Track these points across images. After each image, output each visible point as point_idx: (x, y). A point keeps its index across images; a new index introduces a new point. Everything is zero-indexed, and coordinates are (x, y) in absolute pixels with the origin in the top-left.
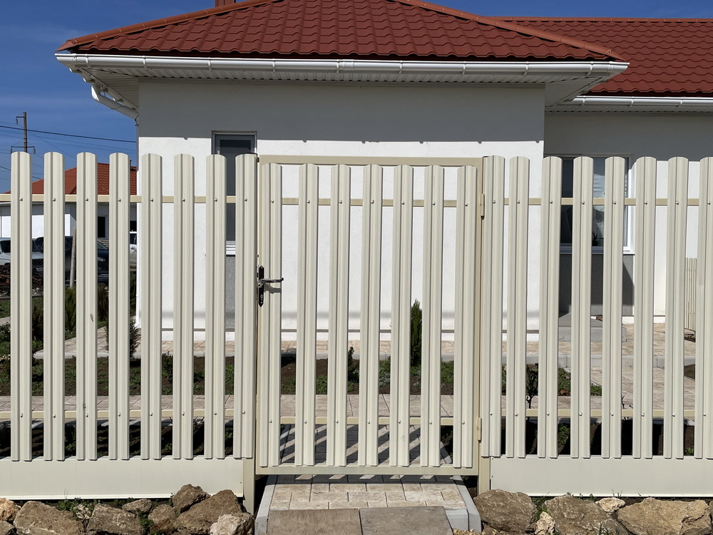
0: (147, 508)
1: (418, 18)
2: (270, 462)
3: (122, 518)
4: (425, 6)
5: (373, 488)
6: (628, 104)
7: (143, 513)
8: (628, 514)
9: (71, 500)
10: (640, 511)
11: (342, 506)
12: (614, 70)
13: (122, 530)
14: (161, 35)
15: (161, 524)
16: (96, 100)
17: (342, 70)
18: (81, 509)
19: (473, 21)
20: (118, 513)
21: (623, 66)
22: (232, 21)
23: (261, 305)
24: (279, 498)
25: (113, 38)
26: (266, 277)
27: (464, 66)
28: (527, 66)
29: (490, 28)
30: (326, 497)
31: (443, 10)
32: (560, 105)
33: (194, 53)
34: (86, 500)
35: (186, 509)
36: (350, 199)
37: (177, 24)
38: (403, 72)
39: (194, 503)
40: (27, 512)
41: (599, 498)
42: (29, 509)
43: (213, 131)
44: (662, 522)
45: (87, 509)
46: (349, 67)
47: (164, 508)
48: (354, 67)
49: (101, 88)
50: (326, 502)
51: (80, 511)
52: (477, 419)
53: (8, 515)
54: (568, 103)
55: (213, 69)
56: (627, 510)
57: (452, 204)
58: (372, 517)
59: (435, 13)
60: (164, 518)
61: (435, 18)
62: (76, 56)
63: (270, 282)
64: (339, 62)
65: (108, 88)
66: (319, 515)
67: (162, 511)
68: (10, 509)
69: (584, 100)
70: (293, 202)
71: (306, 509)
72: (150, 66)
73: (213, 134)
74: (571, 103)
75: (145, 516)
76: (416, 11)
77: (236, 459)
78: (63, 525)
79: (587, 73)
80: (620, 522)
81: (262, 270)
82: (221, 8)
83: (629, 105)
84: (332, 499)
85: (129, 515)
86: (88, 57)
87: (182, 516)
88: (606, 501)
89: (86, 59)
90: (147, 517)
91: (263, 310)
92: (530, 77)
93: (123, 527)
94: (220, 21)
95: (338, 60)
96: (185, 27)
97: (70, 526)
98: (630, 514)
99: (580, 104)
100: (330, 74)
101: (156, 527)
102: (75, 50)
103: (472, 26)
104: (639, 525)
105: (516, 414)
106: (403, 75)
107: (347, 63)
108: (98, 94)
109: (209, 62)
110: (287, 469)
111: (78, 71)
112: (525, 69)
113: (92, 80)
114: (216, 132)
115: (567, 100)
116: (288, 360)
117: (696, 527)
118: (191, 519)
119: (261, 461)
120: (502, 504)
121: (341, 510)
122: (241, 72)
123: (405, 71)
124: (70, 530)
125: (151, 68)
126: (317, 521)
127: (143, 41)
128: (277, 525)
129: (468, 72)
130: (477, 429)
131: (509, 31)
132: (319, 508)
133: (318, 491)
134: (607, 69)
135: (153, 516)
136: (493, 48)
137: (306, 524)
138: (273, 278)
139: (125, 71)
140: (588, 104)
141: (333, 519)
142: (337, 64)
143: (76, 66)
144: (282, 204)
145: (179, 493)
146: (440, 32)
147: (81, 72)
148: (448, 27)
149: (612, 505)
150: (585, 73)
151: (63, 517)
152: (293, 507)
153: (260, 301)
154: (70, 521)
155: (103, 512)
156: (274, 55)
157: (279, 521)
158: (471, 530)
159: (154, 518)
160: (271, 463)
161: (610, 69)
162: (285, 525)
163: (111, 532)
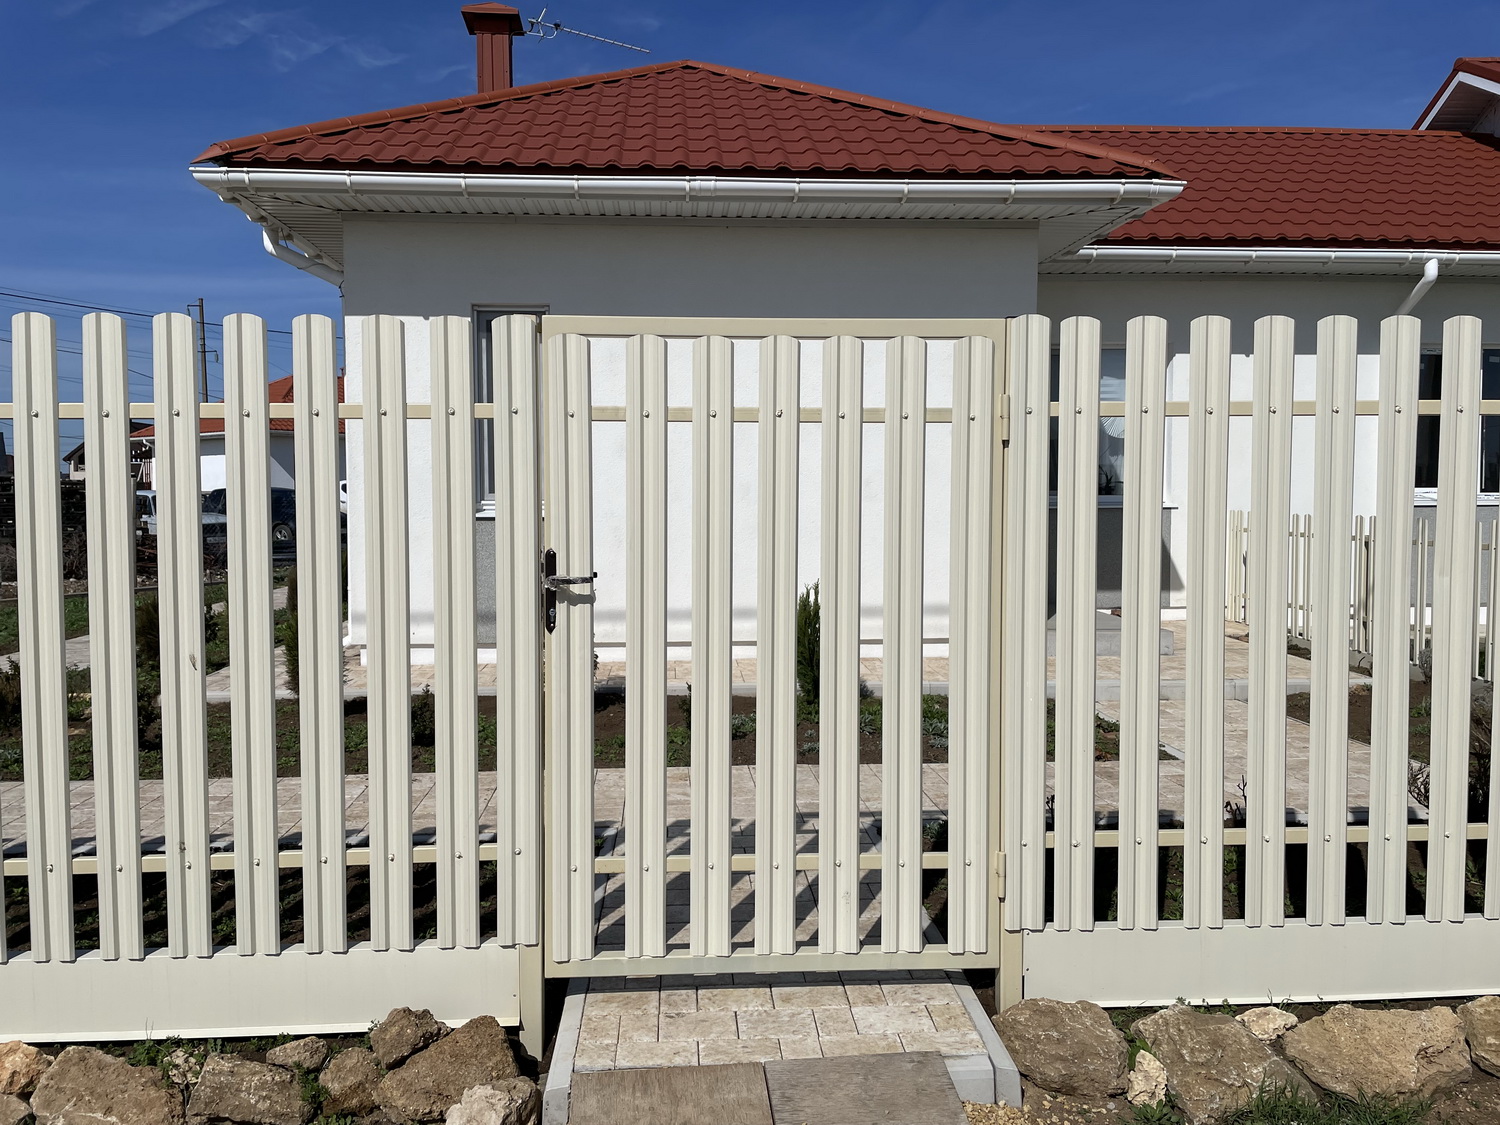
0: (317, 1059)
1: (820, 113)
2: (574, 952)
3: (262, 1085)
4: (831, 94)
5: (787, 1000)
6: (1167, 260)
7: (309, 1071)
8: (1306, 1041)
9: (159, 1042)
10: (1328, 1036)
11: (725, 1053)
12: (1161, 193)
13: (262, 1113)
14: (379, 136)
15: (346, 1096)
16: (271, 254)
17: (695, 196)
18: (179, 1061)
19: (914, 117)
20: (254, 1074)
21: (1176, 187)
22: (504, 117)
23: (551, 630)
24: (594, 1032)
25: (293, 142)
26: (561, 572)
27: (905, 188)
28: (1012, 188)
29: (942, 128)
30: (691, 1027)
31: (862, 101)
32: (1055, 261)
33: (436, 166)
34: (191, 1041)
35: (400, 1063)
36: (732, 407)
37: (407, 121)
38: (801, 199)
39: (415, 1051)
40: (62, 1074)
41: (1243, 1008)
42: (66, 1067)
43: (473, 306)
44: (1376, 1059)
45: (193, 1060)
46: (708, 190)
47: (353, 1057)
48: (716, 190)
49: (281, 234)
50: (691, 1040)
51: (177, 1066)
52: (995, 852)
53: (23, 1081)
54: (1069, 257)
55: (470, 194)
56: (1300, 1035)
57: (942, 416)
58: (793, 1086)
59: (848, 105)
60: (352, 1080)
61: (850, 112)
62: (228, 172)
63: (569, 582)
64: (689, 181)
65: (292, 233)
66: (679, 1084)
67: (350, 1063)
68: (28, 1066)
69: (1094, 252)
70: (615, 416)
71: (650, 1063)
72: (359, 190)
73: (473, 310)
74: (1075, 257)
75: (312, 1076)
76: (816, 103)
77: (504, 947)
78: (137, 1104)
79: (1113, 200)
80: (1292, 1062)
81: (551, 558)
82: (487, 96)
83: (1167, 262)
84: (702, 1034)
85: (277, 1078)
86: (248, 172)
87: (389, 1081)
88: (1259, 1016)
89: (246, 177)
90: (316, 1079)
91: (554, 640)
92: (1015, 207)
93: (263, 1106)
94: (482, 116)
95: (688, 178)
96: (422, 125)
97: (151, 1103)
98: (1311, 1044)
99: (1088, 259)
100: (674, 203)
101: (335, 1100)
102: (227, 160)
103: (912, 124)
104: (1333, 1069)
105: (1074, 842)
106: (800, 204)
107: (703, 183)
108: (275, 242)
109: (462, 182)
110: (610, 964)
111: (234, 200)
112: (1009, 192)
113: (262, 219)
114: (479, 306)
115: (1069, 253)
116: (609, 700)
117: (1445, 1069)
118: (407, 1088)
119: (556, 952)
120: (1055, 1034)
121: (725, 1067)
122: (519, 199)
123: (804, 198)
124: (152, 1116)
125: (362, 192)
126: (676, 1100)
127: (347, 148)
128: (589, 1113)
129: (912, 198)
130: (997, 876)
131: (975, 131)
132: (678, 1061)
133: (673, 1012)
134: (1148, 193)
135: (329, 1076)
136: (952, 157)
137: (652, 1109)
138: (575, 574)
139: (315, 197)
140: (1101, 259)
141: (711, 1092)
142: (687, 185)
143: (229, 189)
144: (591, 420)
145: (384, 1028)
146: (861, 134)
147: (239, 201)
148: (871, 125)
149: (1272, 1026)
150: (1110, 199)
151: (138, 1083)
152: (623, 1062)
153: (548, 622)
154: (153, 1093)
155: (221, 1073)
156: (577, 169)
157: (595, 1105)
158: (1001, 1103)
159: (332, 1082)
160: (576, 956)
161: (1154, 193)
162: (607, 1114)
163: (238, 1118)
